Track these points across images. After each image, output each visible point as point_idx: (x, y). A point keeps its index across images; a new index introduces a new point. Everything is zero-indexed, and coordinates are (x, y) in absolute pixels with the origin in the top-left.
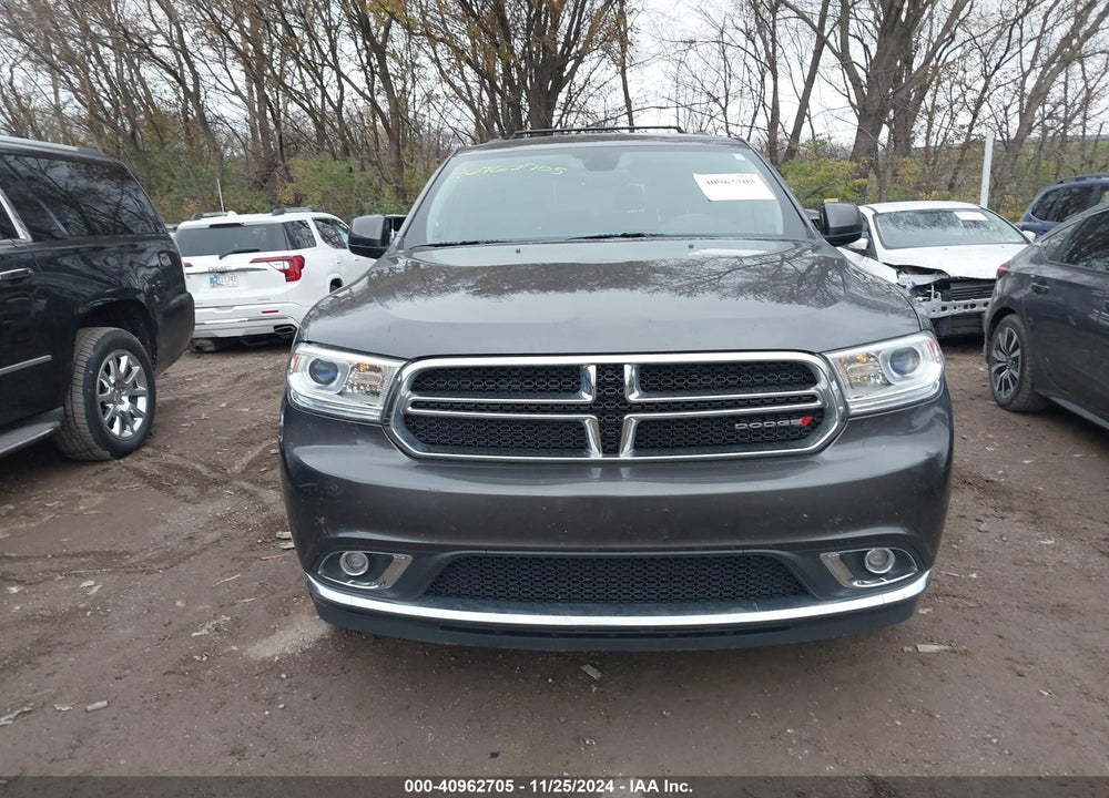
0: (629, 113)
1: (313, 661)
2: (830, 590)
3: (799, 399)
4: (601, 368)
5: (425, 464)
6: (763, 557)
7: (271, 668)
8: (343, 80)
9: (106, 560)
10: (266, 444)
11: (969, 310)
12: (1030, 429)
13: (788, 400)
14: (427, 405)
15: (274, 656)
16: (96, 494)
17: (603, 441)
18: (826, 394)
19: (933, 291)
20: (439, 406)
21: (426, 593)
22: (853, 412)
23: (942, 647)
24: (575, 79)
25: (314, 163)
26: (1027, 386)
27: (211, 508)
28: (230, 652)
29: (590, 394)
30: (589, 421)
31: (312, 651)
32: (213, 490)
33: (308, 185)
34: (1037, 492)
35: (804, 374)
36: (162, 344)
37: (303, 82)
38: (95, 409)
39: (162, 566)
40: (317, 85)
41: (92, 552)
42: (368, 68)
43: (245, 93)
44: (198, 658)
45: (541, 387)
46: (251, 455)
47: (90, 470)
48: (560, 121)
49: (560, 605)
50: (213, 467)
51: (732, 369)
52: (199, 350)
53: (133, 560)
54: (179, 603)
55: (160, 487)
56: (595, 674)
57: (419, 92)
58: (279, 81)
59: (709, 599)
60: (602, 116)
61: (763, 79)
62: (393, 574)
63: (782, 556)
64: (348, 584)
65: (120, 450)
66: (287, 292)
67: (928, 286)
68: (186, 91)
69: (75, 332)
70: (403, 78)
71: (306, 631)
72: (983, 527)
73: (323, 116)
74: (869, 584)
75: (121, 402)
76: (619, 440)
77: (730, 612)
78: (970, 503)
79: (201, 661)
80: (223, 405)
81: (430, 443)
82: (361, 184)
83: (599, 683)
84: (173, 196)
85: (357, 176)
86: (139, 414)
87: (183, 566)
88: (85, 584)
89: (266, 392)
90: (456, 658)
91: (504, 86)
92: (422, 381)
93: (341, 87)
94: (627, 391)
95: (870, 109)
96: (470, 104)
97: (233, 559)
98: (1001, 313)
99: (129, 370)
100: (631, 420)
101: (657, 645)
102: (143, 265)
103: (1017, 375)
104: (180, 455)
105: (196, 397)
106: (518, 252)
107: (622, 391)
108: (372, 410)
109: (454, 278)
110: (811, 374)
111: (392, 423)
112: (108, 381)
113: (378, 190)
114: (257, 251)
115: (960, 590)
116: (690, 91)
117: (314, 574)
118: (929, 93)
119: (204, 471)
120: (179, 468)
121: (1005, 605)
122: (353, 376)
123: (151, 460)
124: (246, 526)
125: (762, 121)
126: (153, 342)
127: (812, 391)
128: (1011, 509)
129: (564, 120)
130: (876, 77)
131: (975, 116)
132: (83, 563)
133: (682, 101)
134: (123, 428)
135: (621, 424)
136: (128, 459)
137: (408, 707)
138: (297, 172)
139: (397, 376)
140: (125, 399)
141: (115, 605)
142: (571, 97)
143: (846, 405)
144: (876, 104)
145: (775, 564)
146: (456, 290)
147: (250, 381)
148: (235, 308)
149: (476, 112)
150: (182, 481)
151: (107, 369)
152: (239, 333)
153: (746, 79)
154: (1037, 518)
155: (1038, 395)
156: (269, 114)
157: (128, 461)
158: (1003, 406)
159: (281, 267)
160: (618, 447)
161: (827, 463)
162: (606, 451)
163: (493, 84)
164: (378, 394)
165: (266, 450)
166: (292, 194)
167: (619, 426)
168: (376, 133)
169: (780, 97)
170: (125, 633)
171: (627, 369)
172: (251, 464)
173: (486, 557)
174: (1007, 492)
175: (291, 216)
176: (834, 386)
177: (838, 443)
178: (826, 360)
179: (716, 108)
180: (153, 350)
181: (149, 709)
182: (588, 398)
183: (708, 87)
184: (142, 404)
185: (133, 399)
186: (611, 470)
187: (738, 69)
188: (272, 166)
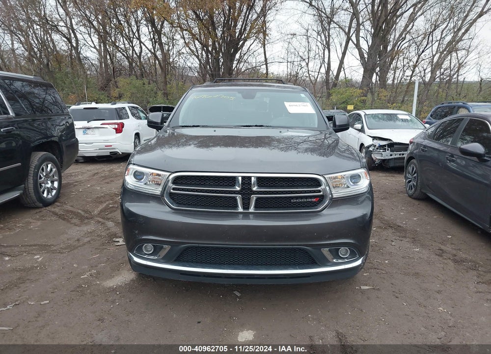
0: (266, 64)
1: (129, 288)
2: (324, 262)
3: (314, 192)
4: (243, 178)
5: (177, 211)
6: (300, 249)
7: (113, 290)
8: (142, 44)
9: (43, 248)
10: (107, 203)
11: (401, 156)
12: (419, 206)
13: (310, 192)
14: (178, 189)
15: (114, 286)
16: (37, 222)
17: (243, 205)
18: (325, 190)
19: (387, 148)
20: (183, 190)
21: (176, 261)
22: (334, 197)
23: (370, 287)
24: (243, 49)
25: (128, 80)
26: (419, 189)
27: (86, 228)
28: (97, 284)
29: (239, 187)
30: (239, 198)
31: (129, 284)
32: (86, 221)
33: (125, 90)
34: (416, 231)
35: (317, 183)
36: (65, 159)
37: (124, 44)
38: (37, 186)
39: (67, 251)
40: (130, 45)
41: (38, 245)
42: (153, 40)
43: (98, 47)
44: (84, 286)
45: (222, 184)
46: (101, 207)
47: (33, 212)
48: (236, 67)
49: (225, 266)
50: (86, 212)
51: (291, 180)
52: (77, 162)
53: (55, 248)
54: (75, 265)
55: (64, 219)
56: (238, 294)
57: (175, 50)
58: (114, 43)
59: (281, 265)
60: (254, 65)
61: (324, 52)
62: (163, 253)
63: (307, 249)
64: (145, 257)
65: (46, 203)
66: (116, 138)
67: (385, 146)
68: (72, 46)
69: (31, 154)
70: (168, 45)
71: (126, 276)
72: (393, 244)
73: (132, 59)
74: (340, 261)
75: (47, 183)
76: (249, 205)
77: (288, 270)
78: (390, 234)
79: (85, 287)
80: (89, 186)
81: (179, 204)
82: (148, 90)
83: (239, 298)
84: (64, 92)
85: (146, 86)
86: (55, 188)
87: (76, 251)
88: (36, 257)
89: (107, 181)
90: (185, 288)
91: (212, 50)
92: (176, 181)
93: (141, 47)
94: (252, 186)
95: (368, 68)
96: (197, 57)
97: (96, 249)
98: (410, 158)
99: (51, 170)
100: (254, 197)
101: (261, 282)
102: (57, 125)
103: (415, 184)
104: (72, 206)
105: (77, 182)
106: (215, 131)
107: (251, 186)
108: (158, 191)
109: (189, 140)
110: (319, 183)
111: (165, 195)
112: (43, 175)
113: (156, 93)
114: (104, 120)
115: (380, 267)
116: (293, 55)
117: (132, 253)
118: (394, 61)
119: (83, 213)
120: (72, 212)
121: (396, 272)
122: (151, 177)
123: (59, 208)
124: (101, 236)
125: (323, 70)
126: (62, 158)
127: (319, 188)
128: (405, 237)
129: (238, 66)
130: (371, 54)
131: (413, 72)
132: (35, 249)
133: (289, 60)
134: (48, 194)
135: (250, 199)
136: (49, 207)
137: (166, 305)
138: (120, 84)
139: (167, 178)
140: (49, 182)
141: (49, 265)
142: (241, 57)
143: (332, 194)
144: (371, 66)
145: (305, 252)
146: (190, 145)
147: (99, 175)
148: (94, 144)
149: (200, 60)
150: (73, 217)
151: (43, 169)
152: (95, 155)
153: (317, 52)
154: (414, 241)
155: (422, 192)
156: (108, 57)
157: (49, 208)
158: (410, 196)
159: (114, 127)
160: (249, 207)
161: (325, 215)
162: (244, 208)
163: (208, 49)
164: (160, 185)
165: (108, 205)
166: (117, 93)
167: (249, 199)
168: (156, 68)
169: (331, 60)
170: (54, 276)
171: (253, 178)
172: (101, 211)
173: (198, 247)
174: (405, 230)
175: (119, 105)
176: (328, 188)
177: (329, 208)
178: (325, 178)
179: (304, 64)
180: (61, 162)
181: (66, 304)
182: (238, 189)
183: (301, 54)
184: (56, 184)
185: (52, 182)
186: (246, 215)
187: (314, 47)
188: (109, 80)
